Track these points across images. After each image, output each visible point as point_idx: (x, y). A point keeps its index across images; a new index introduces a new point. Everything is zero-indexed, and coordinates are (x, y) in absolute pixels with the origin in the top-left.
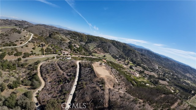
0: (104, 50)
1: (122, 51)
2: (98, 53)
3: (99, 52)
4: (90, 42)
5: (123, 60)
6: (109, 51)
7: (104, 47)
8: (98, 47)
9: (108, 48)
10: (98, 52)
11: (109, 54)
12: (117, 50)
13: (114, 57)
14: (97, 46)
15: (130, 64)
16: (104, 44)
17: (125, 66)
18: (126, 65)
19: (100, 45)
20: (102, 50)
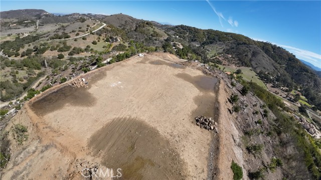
0: (240, 60)
1: (285, 69)
2: (223, 63)
3: (227, 63)
4: (211, 43)
5: (284, 88)
6: (253, 63)
7: (240, 54)
8: (227, 52)
9: (250, 56)
10: (224, 61)
11: (250, 68)
12: (273, 64)
13: (262, 78)
14: (226, 50)
15: (301, 101)
16: (243, 48)
17: (288, 104)
18: (290, 100)
19: (233, 48)
20: (236, 59)
